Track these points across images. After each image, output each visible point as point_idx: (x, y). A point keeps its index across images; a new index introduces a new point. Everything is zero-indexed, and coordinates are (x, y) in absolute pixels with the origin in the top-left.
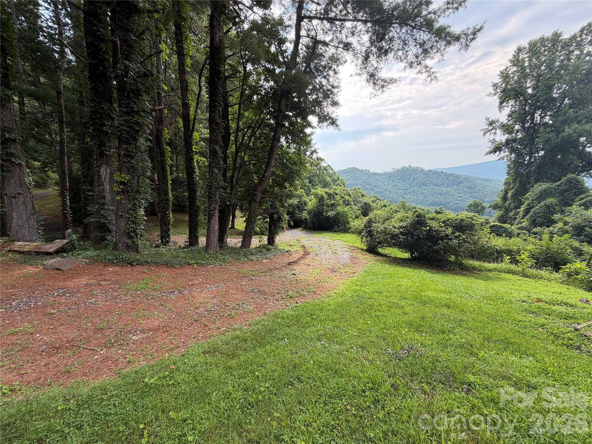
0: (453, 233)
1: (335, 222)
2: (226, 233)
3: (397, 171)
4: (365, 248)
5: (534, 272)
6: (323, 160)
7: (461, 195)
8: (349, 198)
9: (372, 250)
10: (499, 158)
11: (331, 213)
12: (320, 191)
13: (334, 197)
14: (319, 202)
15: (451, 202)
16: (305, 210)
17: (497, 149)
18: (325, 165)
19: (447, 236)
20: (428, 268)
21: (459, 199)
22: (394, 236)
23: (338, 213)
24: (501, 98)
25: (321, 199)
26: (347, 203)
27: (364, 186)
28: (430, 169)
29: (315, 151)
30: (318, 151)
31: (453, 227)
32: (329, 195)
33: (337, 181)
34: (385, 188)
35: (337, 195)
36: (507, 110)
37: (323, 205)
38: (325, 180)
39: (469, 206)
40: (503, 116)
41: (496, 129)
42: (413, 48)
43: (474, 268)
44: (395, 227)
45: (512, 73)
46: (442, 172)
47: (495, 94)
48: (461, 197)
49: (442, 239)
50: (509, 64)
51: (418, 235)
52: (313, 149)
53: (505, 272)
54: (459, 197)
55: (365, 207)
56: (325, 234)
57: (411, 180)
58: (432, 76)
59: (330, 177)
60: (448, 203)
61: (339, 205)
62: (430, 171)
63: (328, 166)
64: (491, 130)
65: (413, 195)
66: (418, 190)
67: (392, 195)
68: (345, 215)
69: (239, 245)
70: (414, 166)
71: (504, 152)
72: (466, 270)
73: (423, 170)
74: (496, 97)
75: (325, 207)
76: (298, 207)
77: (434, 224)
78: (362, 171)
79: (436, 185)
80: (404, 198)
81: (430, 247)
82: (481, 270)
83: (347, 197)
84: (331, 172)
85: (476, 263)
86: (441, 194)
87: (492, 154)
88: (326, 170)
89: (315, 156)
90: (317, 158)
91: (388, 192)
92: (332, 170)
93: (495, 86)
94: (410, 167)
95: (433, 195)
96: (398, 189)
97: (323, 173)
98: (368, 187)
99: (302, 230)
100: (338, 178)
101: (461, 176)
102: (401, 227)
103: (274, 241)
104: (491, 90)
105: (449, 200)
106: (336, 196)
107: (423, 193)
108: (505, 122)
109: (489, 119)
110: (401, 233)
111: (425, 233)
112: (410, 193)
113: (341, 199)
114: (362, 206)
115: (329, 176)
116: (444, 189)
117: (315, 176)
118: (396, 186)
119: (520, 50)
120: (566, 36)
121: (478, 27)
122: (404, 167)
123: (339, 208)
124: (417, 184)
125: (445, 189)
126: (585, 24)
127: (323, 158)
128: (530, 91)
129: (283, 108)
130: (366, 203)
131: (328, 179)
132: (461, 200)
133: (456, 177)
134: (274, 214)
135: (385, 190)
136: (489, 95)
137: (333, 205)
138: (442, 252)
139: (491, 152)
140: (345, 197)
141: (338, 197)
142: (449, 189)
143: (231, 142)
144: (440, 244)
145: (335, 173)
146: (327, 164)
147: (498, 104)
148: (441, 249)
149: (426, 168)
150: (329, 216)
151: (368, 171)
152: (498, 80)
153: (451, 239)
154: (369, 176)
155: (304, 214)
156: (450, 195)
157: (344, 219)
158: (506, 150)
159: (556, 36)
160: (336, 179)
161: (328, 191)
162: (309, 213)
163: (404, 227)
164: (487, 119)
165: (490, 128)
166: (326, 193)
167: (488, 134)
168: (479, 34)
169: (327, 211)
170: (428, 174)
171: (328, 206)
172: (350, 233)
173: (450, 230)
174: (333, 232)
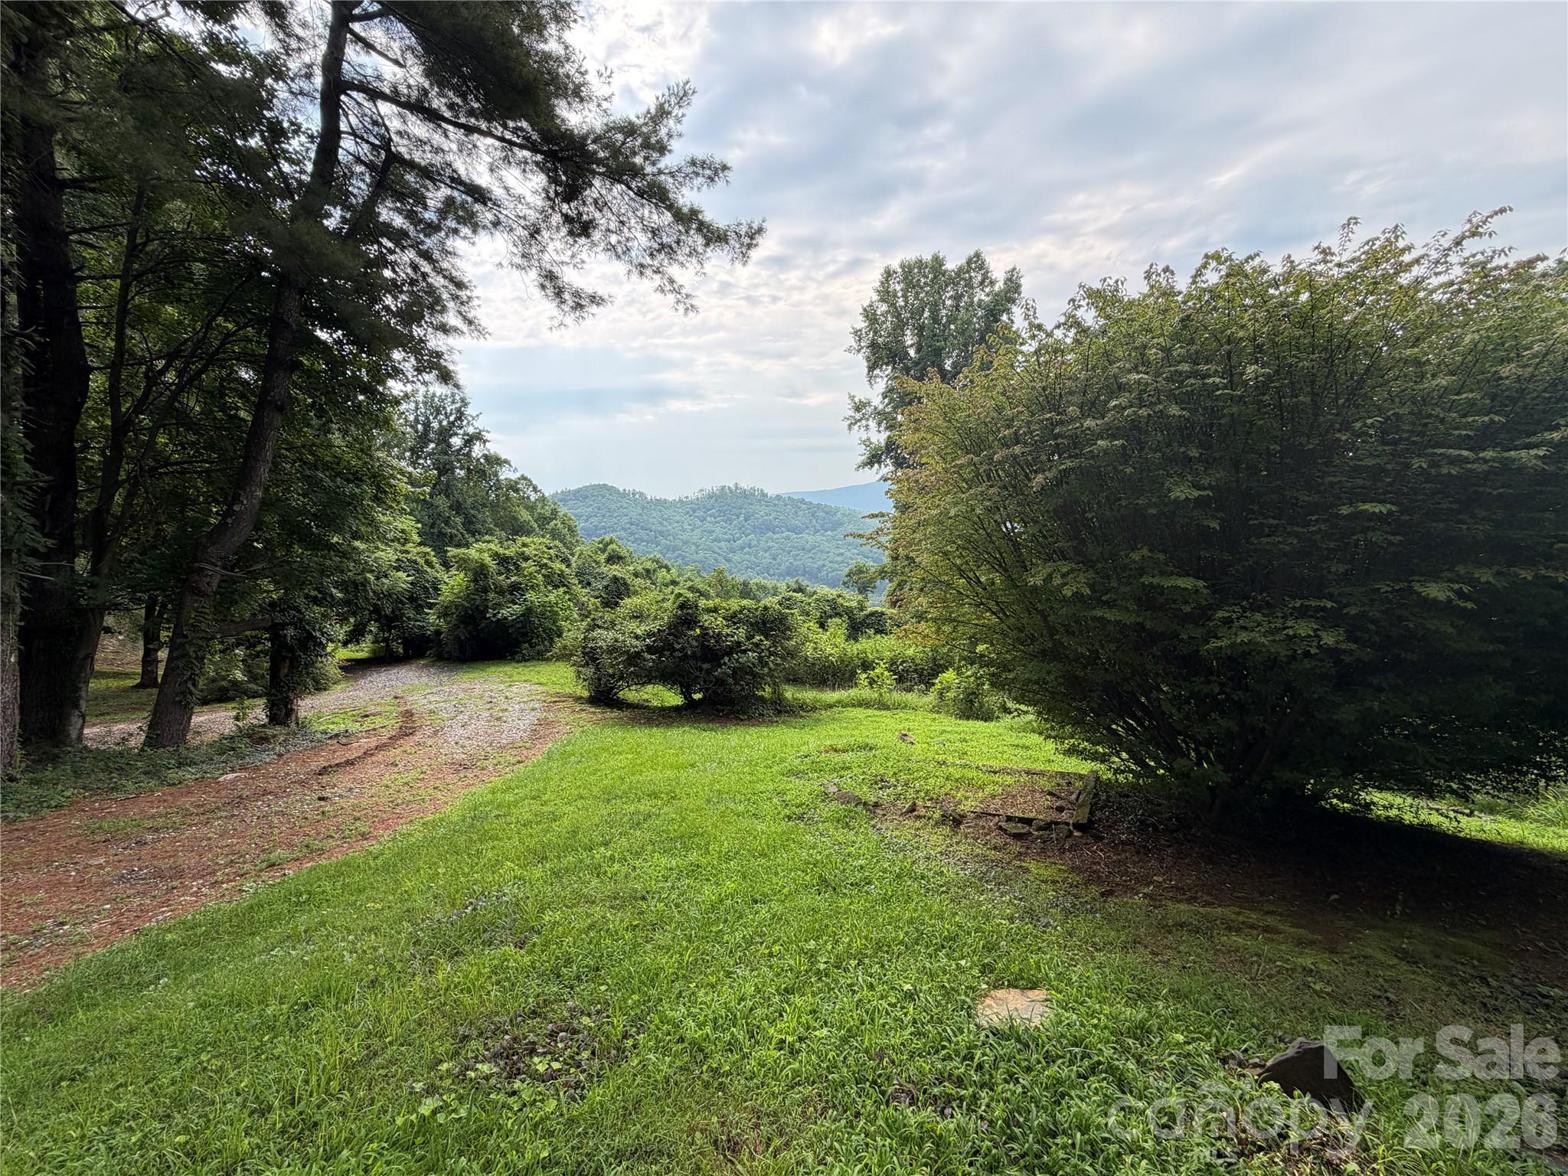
0: (749, 638)
1: (526, 634)
2: (77, 706)
3: (710, 497)
4: (586, 694)
5: (897, 696)
6: (506, 462)
7: (841, 551)
8: (563, 567)
9: (603, 697)
10: (879, 476)
11: (510, 611)
12: (480, 551)
13: (518, 567)
14: (475, 581)
15: (824, 566)
16: (431, 606)
17: (874, 459)
18: (514, 476)
19: (739, 644)
20: (712, 721)
21: (839, 559)
22: (634, 658)
23: (529, 611)
24: (868, 359)
25: (479, 573)
26: (556, 581)
27: (632, 534)
28: (779, 493)
29: (477, 437)
30: (487, 436)
31: (752, 625)
32: (503, 561)
33: (552, 519)
34: (684, 537)
35: (526, 559)
36: (881, 385)
37: (485, 590)
38: (515, 519)
39: (848, 575)
40: (875, 394)
41: (868, 420)
42: (638, 235)
43: (803, 707)
44: (637, 637)
45: (882, 315)
46: (802, 501)
47: (859, 351)
48: (842, 554)
49: (729, 652)
50: (875, 297)
51: (683, 648)
52: (471, 430)
53: (853, 706)
54: (838, 555)
55: (613, 587)
56: (493, 669)
57: (742, 518)
58: (686, 302)
59: (531, 508)
60: (819, 570)
61: (532, 587)
62: (778, 497)
63: (524, 478)
64: (860, 420)
65: (749, 554)
66: (758, 541)
67: (702, 554)
68: (550, 614)
69: (137, 742)
70: (746, 484)
71: (886, 466)
72: (787, 712)
73: (765, 495)
74: (860, 356)
75: (492, 595)
76: (412, 599)
77: (715, 623)
78: (624, 495)
79: (793, 530)
80: (729, 561)
81: (709, 672)
82: (814, 709)
83: (558, 566)
84: (533, 497)
85: (809, 695)
86: (803, 549)
87: (866, 469)
88: (517, 491)
89: (477, 450)
90: (486, 457)
91: (693, 547)
92: (535, 489)
93: (857, 333)
94: (737, 488)
95: (789, 552)
96: (715, 540)
97: (508, 499)
98: (642, 534)
99: (426, 666)
100: (554, 512)
101: (837, 510)
102: (649, 635)
103: (290, 712)
104: (852, 341)
105: (821, 563)
106: (524, 565)
107: (769, 548)
108: (881, 407)
109: (854, 397)
110: (650, 649)
111: (695, 643)
112: (742, 549)
113: (538, 572)
114: (606, 587)
115: (527, 508)
116: (809, 538)
117: (484, 505)
118: (711, 532)
119: (889, 274)
120: (951, 265)
121: (755, 226)
122: (723, 488)
123: (531, 596)
124: (754, 527)
125: (811, 538)
126: (972, 254)
127: (503, 457)
128: (912, 352)
129: (294, 317)
130: (615, 579)
131: (525, 515)
132: (843, 562)
133: (830, 512)
134: (284, 626)
135: (686, 543)
136: (849, 350)
137: (515, 588)
138: (731, 681)
139: (864, 465)
140: (550, 564)
141: (529, 567)
142: (818, 537)
143: (89, 404)
144: (725, 664)
145: (543, 499)
146: (518, 475)
147: (866, 370)
148: (728, 675)
149: (771, 492)
150: (506, 618)
151: (641, 494)
152: (861, 324)
153: (744, 652)
154: (643, 508)
155: (432, 618)
156: (822, 551)
157: (548, 624)
158: (888, 461)
159: (938, 262)
160: (548, 514)
161: (501, 551)
162: (444, 614)
163: (654, 635)
164: (852, 398)
165: (858, 416)
166: (495, 556)
167: (856, 427)
168: (759, 239)
169: (499, 605)
170: (775, 505)
171: (500, 592)
172: (548, 660)
173: (741, 633)
174: (518, 662)
